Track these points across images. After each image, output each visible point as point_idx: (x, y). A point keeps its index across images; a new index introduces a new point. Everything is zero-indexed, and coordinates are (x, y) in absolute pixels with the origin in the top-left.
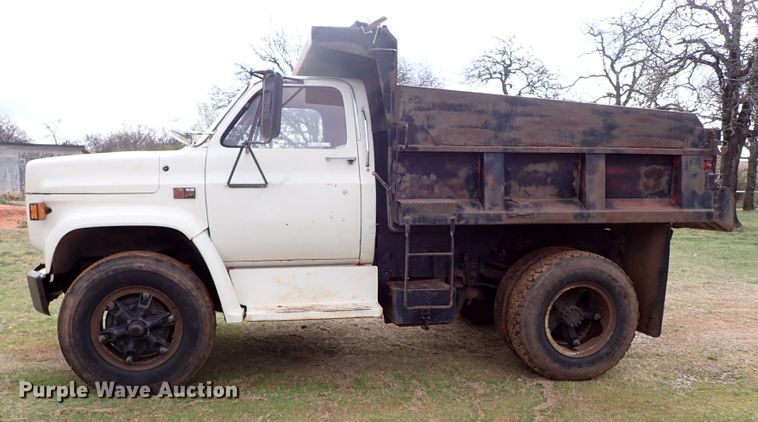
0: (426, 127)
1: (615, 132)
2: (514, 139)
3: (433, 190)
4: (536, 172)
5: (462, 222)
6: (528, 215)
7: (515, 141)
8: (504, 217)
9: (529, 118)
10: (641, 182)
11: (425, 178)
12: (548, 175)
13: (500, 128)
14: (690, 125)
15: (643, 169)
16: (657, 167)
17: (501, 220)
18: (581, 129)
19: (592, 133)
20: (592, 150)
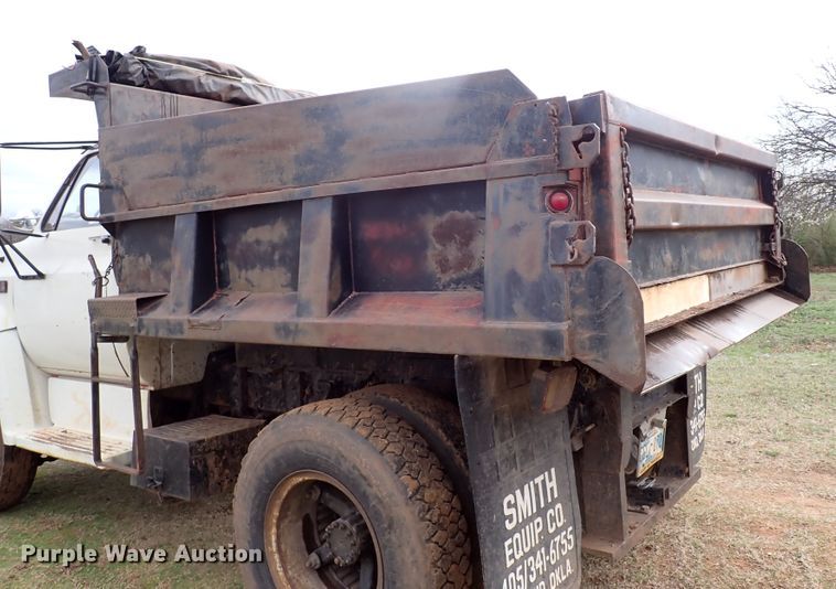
0: (120, 184)
1: (345, 149)
2: (208, 188)
3: (149, 279)
4: (258, 242)
5: (143, 333)
6: (213, 323)
7: (208, 193)
8: (186, 326)
9: (222, 147)
10: (430, 253)
11: (141, 259)
12: (274, 247)
13: (191, 173)
14: (499, 99)
15: (431, 223)
16: (458, 215)
17: (182, 333)
18: (293, 152)
19: (309, 158)
20: (309, 192)
